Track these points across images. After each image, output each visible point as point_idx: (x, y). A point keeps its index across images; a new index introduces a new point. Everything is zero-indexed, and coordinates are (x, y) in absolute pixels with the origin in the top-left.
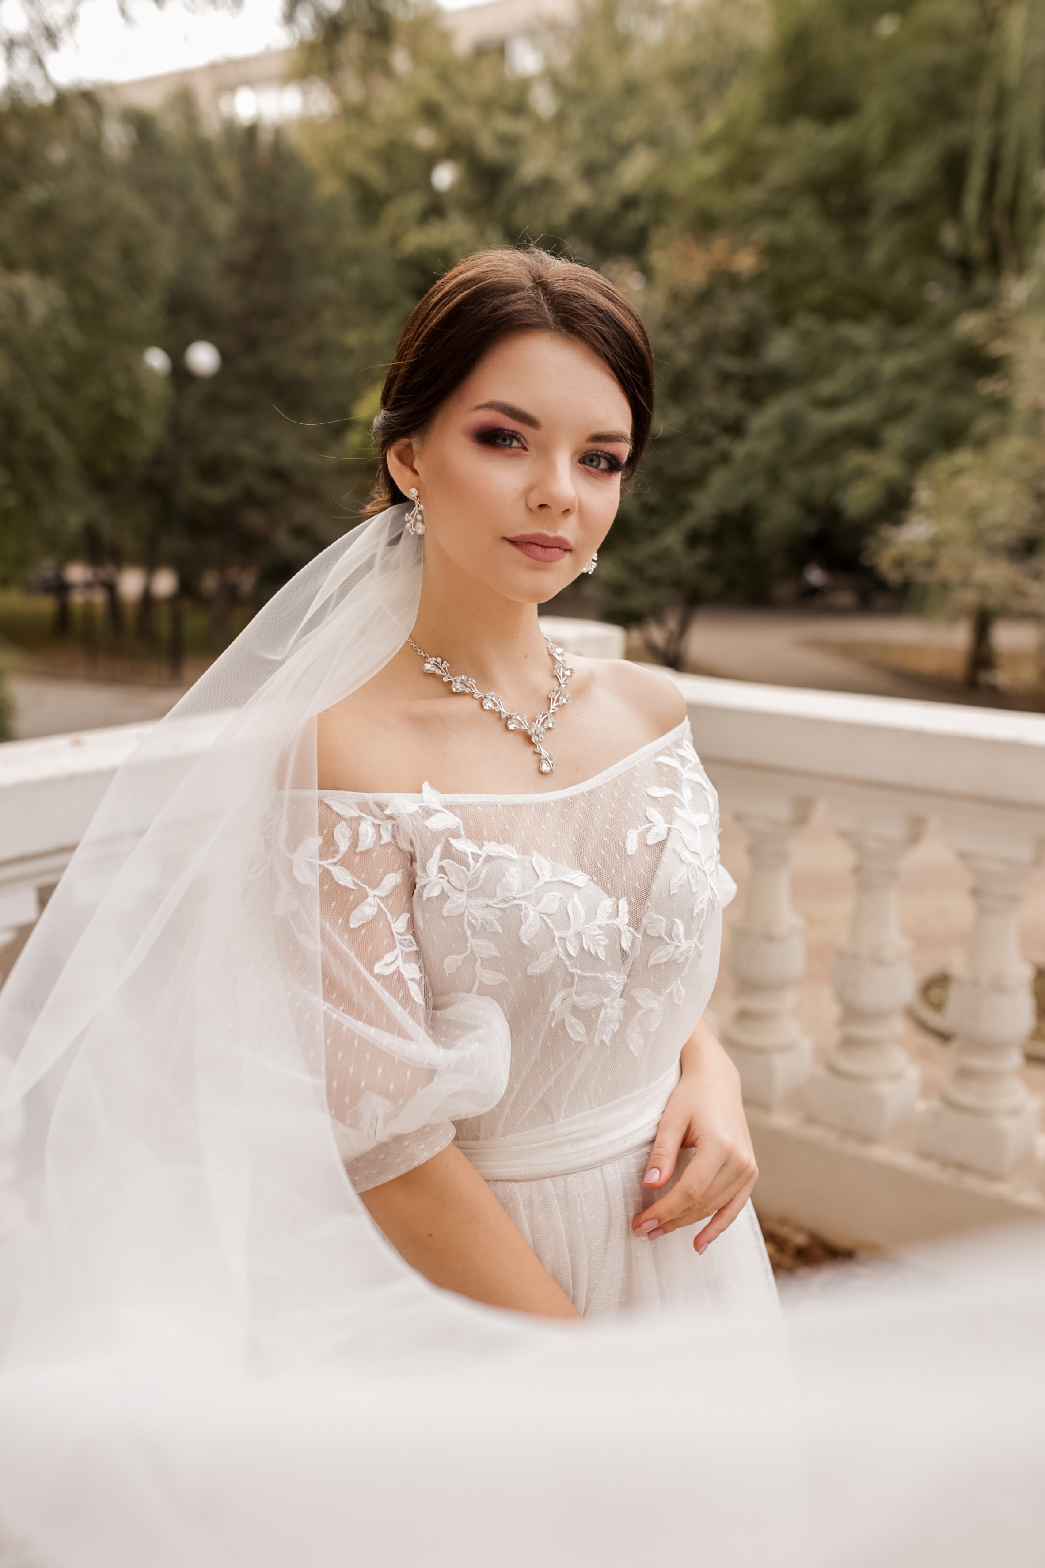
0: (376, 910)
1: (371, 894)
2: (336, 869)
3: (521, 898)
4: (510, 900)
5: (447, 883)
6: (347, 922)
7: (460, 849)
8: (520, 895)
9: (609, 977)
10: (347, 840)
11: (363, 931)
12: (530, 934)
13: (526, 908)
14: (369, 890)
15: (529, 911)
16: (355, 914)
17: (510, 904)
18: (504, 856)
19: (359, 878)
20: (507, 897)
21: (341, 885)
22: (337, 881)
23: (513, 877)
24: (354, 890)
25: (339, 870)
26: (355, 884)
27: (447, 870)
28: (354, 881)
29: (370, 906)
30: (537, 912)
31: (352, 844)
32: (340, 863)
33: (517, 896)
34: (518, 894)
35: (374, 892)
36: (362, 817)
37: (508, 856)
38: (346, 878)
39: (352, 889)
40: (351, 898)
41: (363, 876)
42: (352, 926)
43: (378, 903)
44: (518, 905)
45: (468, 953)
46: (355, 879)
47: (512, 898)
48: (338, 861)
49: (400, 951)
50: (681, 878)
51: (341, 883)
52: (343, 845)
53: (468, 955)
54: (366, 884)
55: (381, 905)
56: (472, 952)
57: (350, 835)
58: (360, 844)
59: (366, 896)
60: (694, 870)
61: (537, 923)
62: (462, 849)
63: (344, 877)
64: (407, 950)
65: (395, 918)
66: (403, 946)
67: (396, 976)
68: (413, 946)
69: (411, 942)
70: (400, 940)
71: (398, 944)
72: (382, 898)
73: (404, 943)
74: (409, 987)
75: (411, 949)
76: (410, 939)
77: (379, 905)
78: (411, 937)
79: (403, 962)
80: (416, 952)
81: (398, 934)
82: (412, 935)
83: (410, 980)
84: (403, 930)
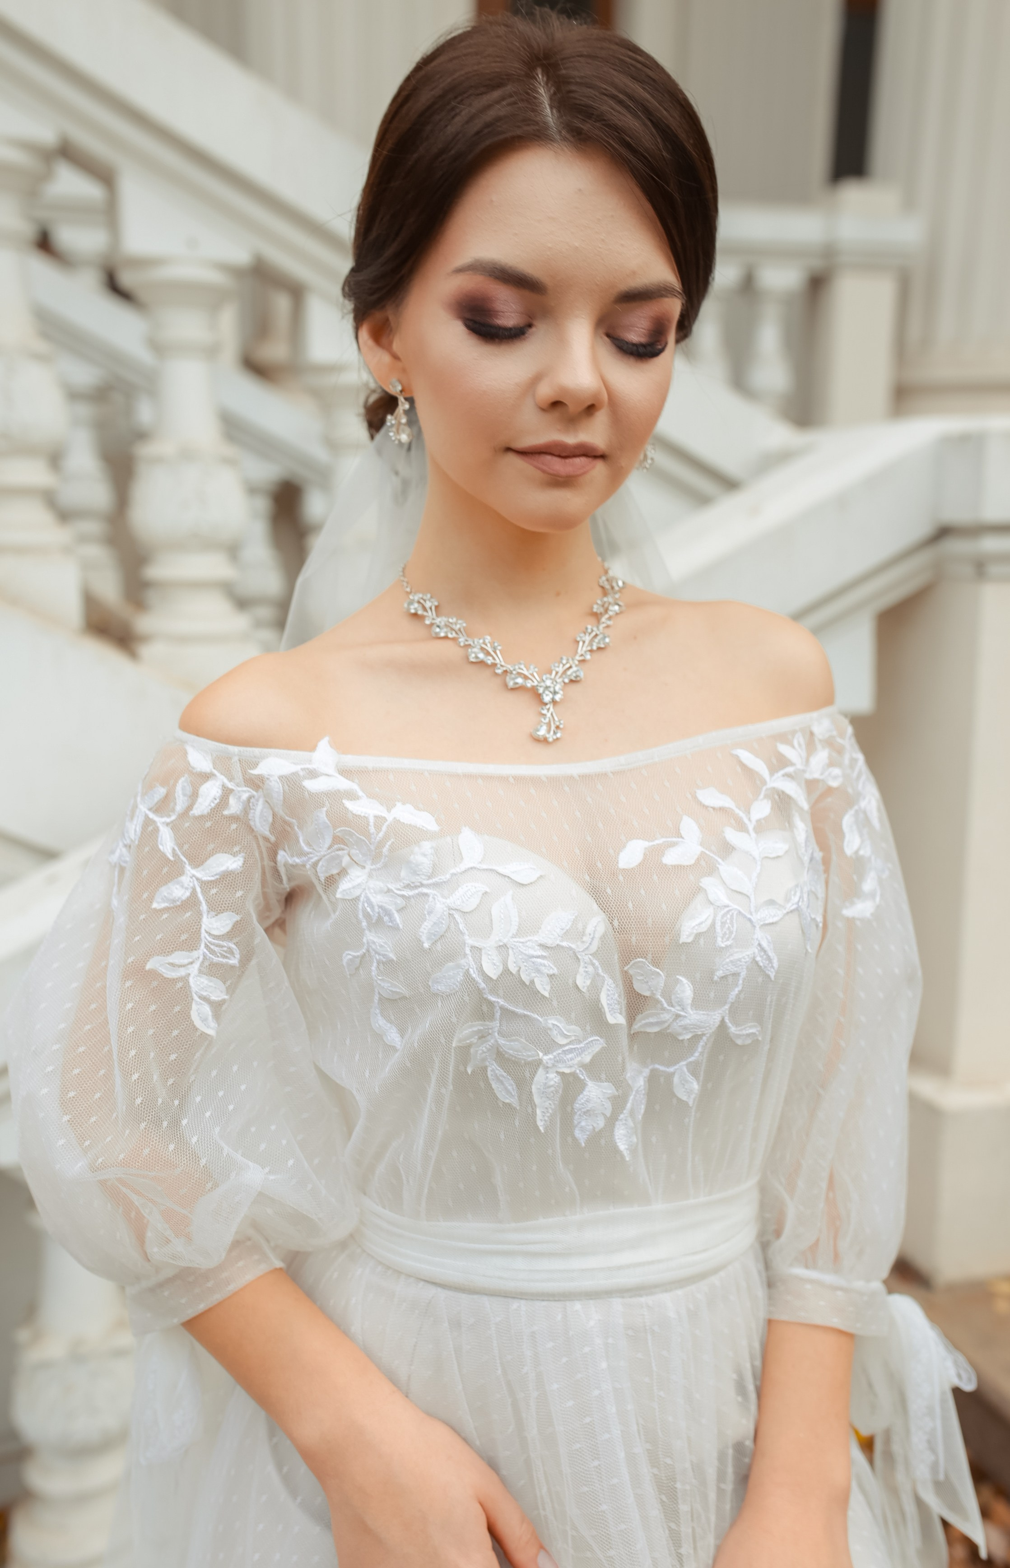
0: (188, 894)
1: (188, 872)
2: (166, 830)
3: (430, 885)
4: (416, 887)
5: (349, 858)
6: (151, 898)
7: (359, 813)
8: (430, 881)
9: (553, 1024)
10: (186, 798)
11: (165, 916)
12: (434, 935)
13: (434, 898)
14: (188, 867)
15: (435, 904)
16: (163, 891)
17: (416, 891)
18: (418, 826)
19: (181, 848)
20: (413, 883)
21: (160, 851)
22: (159, 845)
23: (425, 855)
24: (171, 861)
25: (167, 833)
26: (174, 854)
27: (345, 841)
28: (174, 851)
29: (182, 886)
30: (446, 907)
31: (189, 805)
33: (425, 882)
34: (428, 880)
35: (194, 872)
36: (214, 775)
37: (423, 827)
38: (168, 844)
39: (169, 860)
40: (165, 870)
41: (187, 848)
42: (154, 904)
43: (194, 885)
44: (426, 895)
45: (364, 950)
46: (176, 849)
47: (419, 884)
48: (172, 822)
49: (201, 957)
51: (161, 848)
52: (181, 803)
53: (364, 954)
54: (187, 859)
55: (198, 890)
56: (368, 950)
57: (190, 794)
58: (196, 806)
59: (181, 873)
61: (443, 922)
62: (362, 812)
63: (166, 842)
64: (216, 959)
65: (213, 913)
66: (212, 952)
67: (180, 985)
68: (232, 958)
69: (231, 952)
70: (209, 942)
71: (203, 946)
72: (202, 882)
73: (216, 949)
74: (194, 1006)
75: (224, 961)
76: (229, 948)
77: (194, 889)
78: (233, 946)
79: (200, 971)
80: (232, 967)
81: (210, 934)
82: (236, 944)
83: (200, 997)
84: (222, 933)
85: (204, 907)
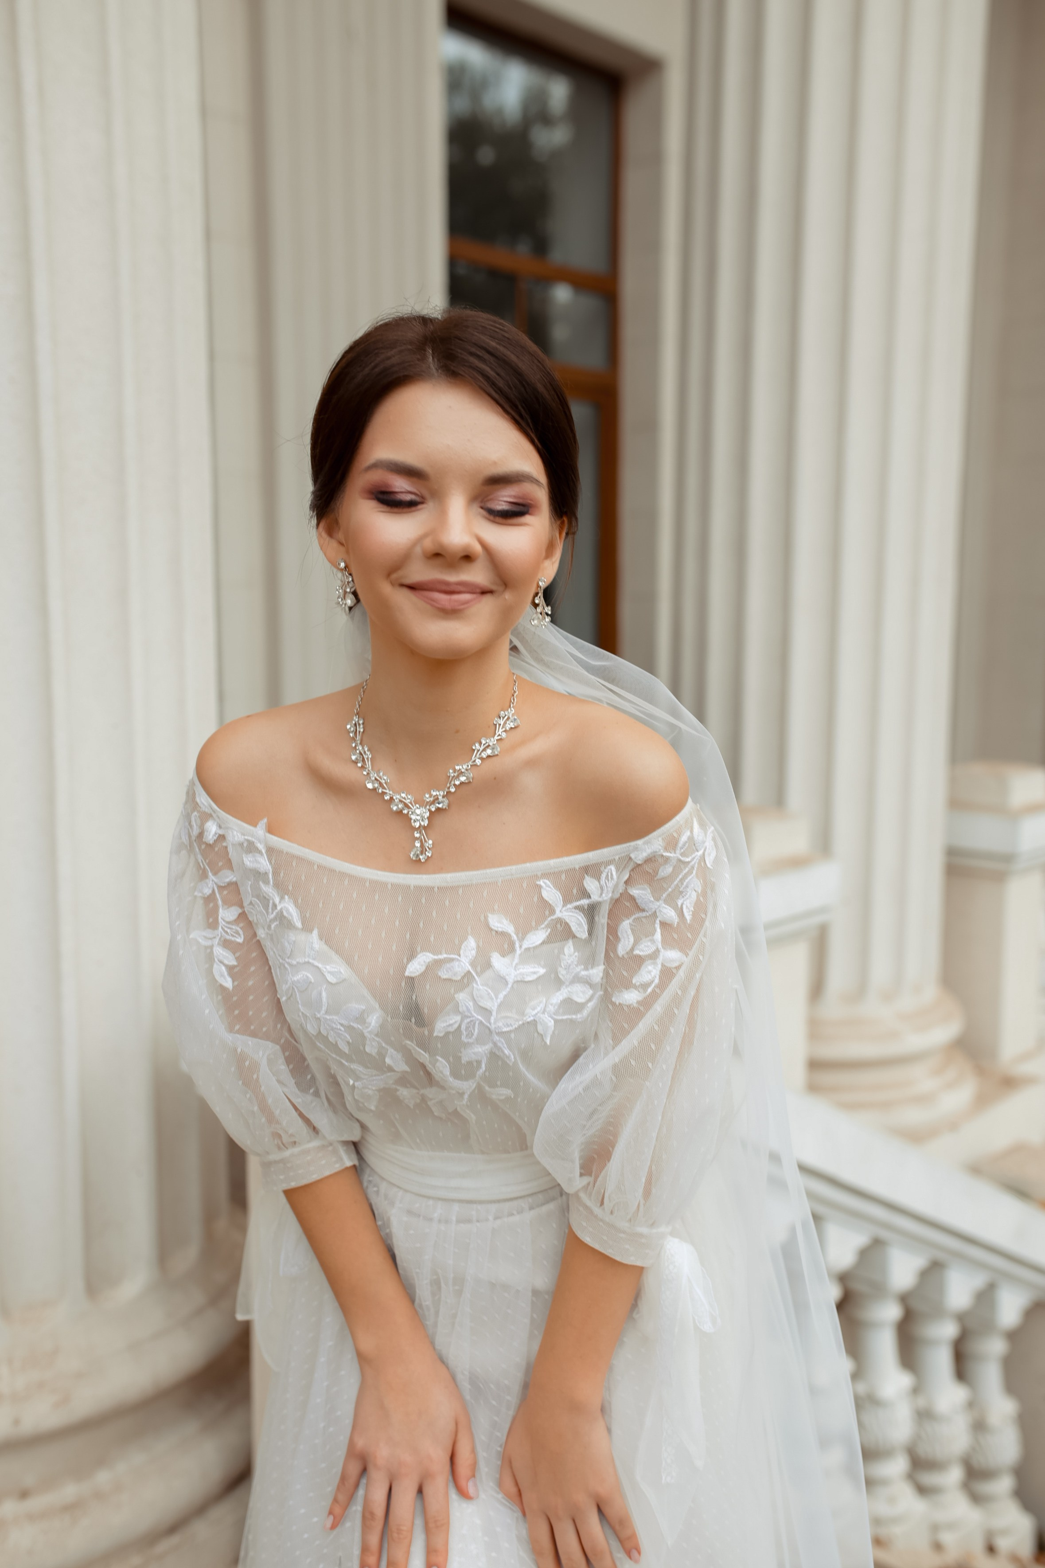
0: (211, 891)
1: (211, 877)
16: (199, 885)
21: (197, 859)
24: (202, 867)
26: (202, 863)
29: (207, 886)
40: (200, 872)
42: (195, 893)
43: (214, 886)
49: (220, 935)
55: (216, 889)
59: (207, 877)
64: (228, 937)
65: (226, 907)
66: (226, 932)
67: (209, 950)
68: (239, 938)
69: (239, 935)
70: (224, 925)
71: (220, 928)
72: (218, 886)
73: (229, 931)
74: (215, 966)
75: (233, 939)
76: (236, 930)
77: (214, 889)
78: (238, 929)
79: (218, 944)
80: (239, 944)
81: (224, 921)
82: (241, 928)
83: (218, 961)
84: (231, 920)
85: (220, 902)
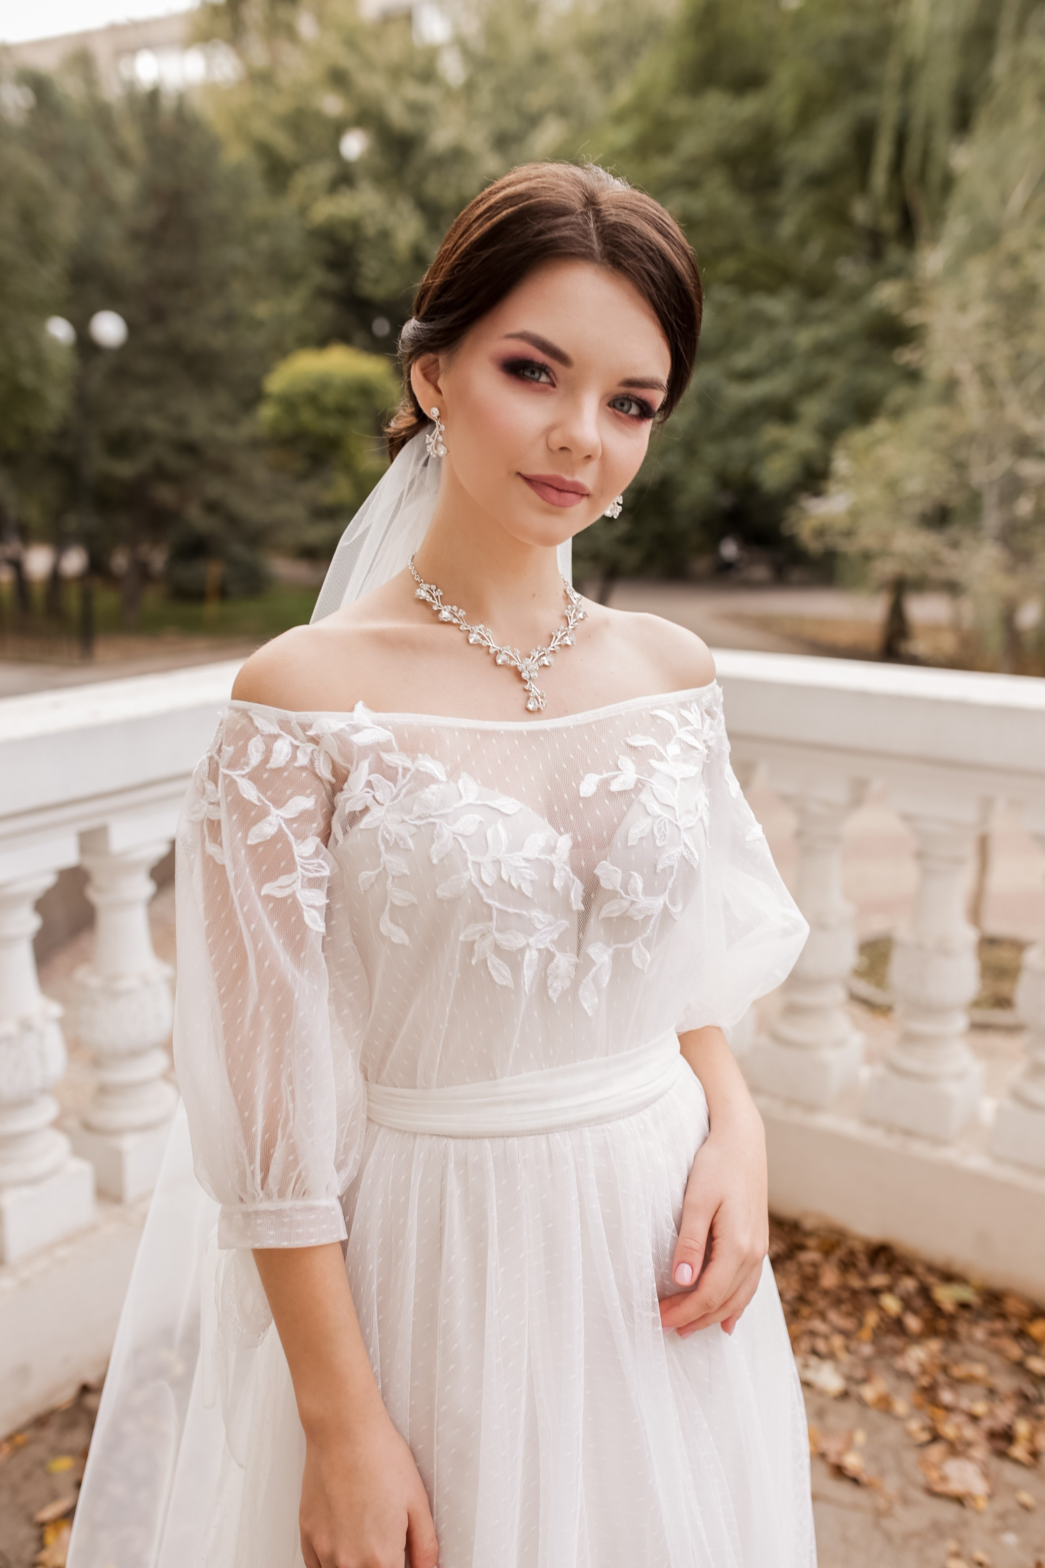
0: (276, 830)
1: (274, 813)
2: (243, 781)
3: (437, 816)
4: (426, 818)
5: (372, 799)
6: (245, 837)
7: (390, 764)
8: (438, 813)
9: (534, 916)
10: (259, 754)
11: (261, 849)
12: (441, 853)
13: (441, 826)
14: (273, 809)
15: (442, 830)
16: (255, 830)
17: (426, 821)
19: (264, 794)
21: (244, 799)
22: (242, 794)
24: (258, 806)
25: (246, 783)
26: (259, 799)
27: (374, 786)
28: (259, 797)
29: (271, 825)
30: (451, 832)
31: (264, 760)
32: (248, 776)
33: (433, 814)
34: (435, 812)
35: (278, 812)
36: (281, 735)
38: (252, 792)
39: (256, 805)
40: (253, 813)
41: (269, 793)
42: (249, 842)
43: (280, 822)
44: (434, 823)
45: (381, 869)
46: (260, 795)
47: (428, 815)
48: (247, 774)
49: (300, 875)
50: (643, 830)
51: (245, 796)
52: (255, 757)
53: (380, 872)
54: (270, 802)
55: (284, 826)
56: (384, 868)
57: (264, 750)
58: (272, 760)
59: (267, 814)
60: (662, 823)
61: (449, 844)
62: (393, 763)
63: (249, 792)
64: (311, 875)
65: (300, 841)
66: (307, 870)
67: (290, 901)
68: (324, 871)
69: (321, 866)
70: (303, 863)
71: (299, 867)
72: (285, 819)
73: (310, 867)
74: (305, 914)
75: (318, 875)
76: (319, 864)
77: (280, 826)
78: (322, 862)
79: (302, 887)
81: (301, 857)
83: (307, 906)
84: (310, 854)
85: (291, 838)
